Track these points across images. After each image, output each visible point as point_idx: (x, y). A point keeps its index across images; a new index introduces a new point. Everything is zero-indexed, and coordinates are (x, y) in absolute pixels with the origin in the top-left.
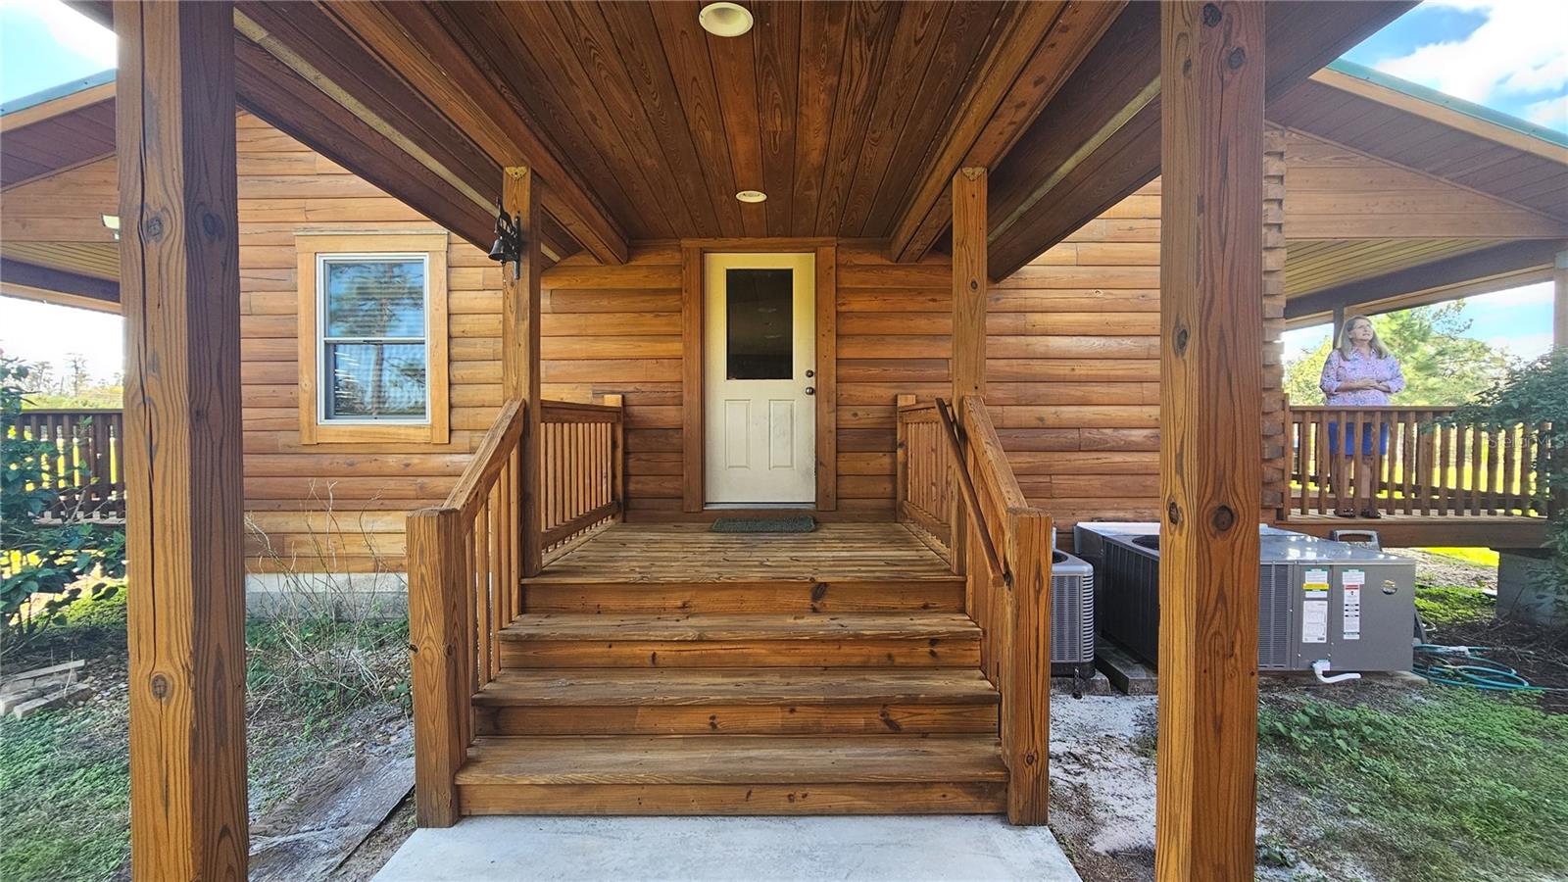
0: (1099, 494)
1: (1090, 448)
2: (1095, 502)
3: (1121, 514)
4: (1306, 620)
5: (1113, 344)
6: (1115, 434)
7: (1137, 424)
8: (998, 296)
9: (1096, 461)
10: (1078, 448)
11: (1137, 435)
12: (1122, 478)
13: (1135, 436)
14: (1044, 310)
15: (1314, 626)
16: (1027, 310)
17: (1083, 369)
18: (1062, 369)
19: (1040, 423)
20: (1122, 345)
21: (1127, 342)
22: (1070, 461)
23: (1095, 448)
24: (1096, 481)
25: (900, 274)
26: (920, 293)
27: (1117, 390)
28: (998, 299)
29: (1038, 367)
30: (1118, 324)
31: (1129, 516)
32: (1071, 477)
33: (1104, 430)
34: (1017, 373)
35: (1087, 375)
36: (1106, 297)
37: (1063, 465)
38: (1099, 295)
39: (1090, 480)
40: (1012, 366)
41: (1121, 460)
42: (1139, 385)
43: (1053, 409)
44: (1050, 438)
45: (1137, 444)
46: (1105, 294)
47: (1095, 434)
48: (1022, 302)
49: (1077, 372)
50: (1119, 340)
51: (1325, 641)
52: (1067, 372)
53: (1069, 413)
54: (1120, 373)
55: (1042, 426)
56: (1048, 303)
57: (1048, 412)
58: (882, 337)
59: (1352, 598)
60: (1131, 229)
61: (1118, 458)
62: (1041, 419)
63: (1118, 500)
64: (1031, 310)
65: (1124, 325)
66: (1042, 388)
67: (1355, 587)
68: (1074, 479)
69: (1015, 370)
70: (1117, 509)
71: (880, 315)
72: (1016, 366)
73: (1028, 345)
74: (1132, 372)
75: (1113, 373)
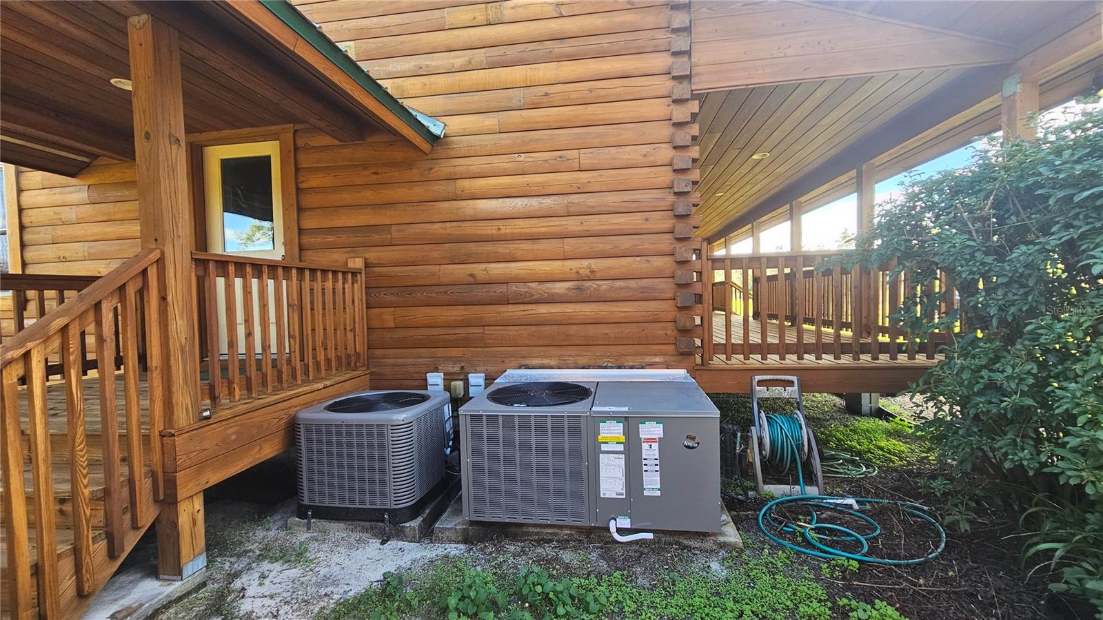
0: (527, 342)
1: (518, 301)
2: (524, 350)
3: (546, 362)
4: (603, 474)
5: (534, 203)
6: (540, 287)
7: (560, 276)
8: (431, 166)
9: (523, 313)
10: (505, 301)
11: (560, 288)
12: (548, 328)
13: (559, 288)
14: (472, 176)
15: (612, 481)
16: (457, 177)
17: (507, 228)
18: (489, 229)
19: (472, 279)
20: (542, 203)
21: (548, 202)
22: (499, 313)
23: (521, 301)
24: (525, 331)
25: (346, 152)
26: (365, 168)
27: (542, 246)
28: (431, 169)
29: (469, 229)
30: (538, 184)
31: (553, 363)
32: (502, 328)
33: (530, 284)
34: (450, 235)
35: (512, 234)
36: (526, 160)
37: (493, 317)
38: (521, 159)
39: (517, 331)
40: (445, 229)
41: (545, 311)
42: (560, 240)
43: (483, 266)
44: (480, 292)
45: (562, 295)
46: (525, 158)
47: (522, 288)
48: (452, 169)
49: (503, 231)
50: (540, 199)
51: (624, 497)
52: (494, 232)
53: (497, 269)
54: (543, 230)
55: (475, 282)
56: (474, 169)
57: (479, 269)
58: (337, 208)
59: (650, 453)
60: (546, 94)
61: (543, 309)
62: (472, 275)
63: (546, 348)
64: (460, 176)
65: (543, 185)
66: (472, 247)
67: (654, 440)
68: (504, 330)
69: (448, 231)
70: (543, 357)
71: (334, 189)
72: (450, 228)
73: (458, 209)
74: (553, 229)
75: (534, 230)
